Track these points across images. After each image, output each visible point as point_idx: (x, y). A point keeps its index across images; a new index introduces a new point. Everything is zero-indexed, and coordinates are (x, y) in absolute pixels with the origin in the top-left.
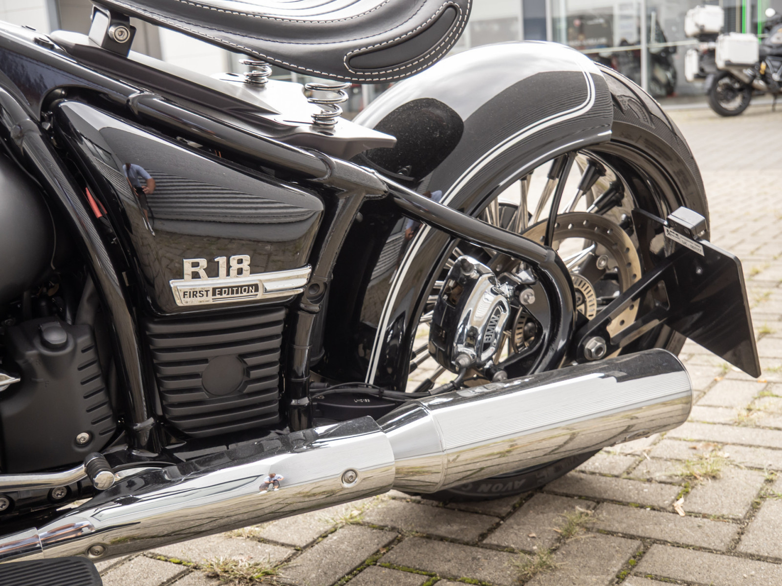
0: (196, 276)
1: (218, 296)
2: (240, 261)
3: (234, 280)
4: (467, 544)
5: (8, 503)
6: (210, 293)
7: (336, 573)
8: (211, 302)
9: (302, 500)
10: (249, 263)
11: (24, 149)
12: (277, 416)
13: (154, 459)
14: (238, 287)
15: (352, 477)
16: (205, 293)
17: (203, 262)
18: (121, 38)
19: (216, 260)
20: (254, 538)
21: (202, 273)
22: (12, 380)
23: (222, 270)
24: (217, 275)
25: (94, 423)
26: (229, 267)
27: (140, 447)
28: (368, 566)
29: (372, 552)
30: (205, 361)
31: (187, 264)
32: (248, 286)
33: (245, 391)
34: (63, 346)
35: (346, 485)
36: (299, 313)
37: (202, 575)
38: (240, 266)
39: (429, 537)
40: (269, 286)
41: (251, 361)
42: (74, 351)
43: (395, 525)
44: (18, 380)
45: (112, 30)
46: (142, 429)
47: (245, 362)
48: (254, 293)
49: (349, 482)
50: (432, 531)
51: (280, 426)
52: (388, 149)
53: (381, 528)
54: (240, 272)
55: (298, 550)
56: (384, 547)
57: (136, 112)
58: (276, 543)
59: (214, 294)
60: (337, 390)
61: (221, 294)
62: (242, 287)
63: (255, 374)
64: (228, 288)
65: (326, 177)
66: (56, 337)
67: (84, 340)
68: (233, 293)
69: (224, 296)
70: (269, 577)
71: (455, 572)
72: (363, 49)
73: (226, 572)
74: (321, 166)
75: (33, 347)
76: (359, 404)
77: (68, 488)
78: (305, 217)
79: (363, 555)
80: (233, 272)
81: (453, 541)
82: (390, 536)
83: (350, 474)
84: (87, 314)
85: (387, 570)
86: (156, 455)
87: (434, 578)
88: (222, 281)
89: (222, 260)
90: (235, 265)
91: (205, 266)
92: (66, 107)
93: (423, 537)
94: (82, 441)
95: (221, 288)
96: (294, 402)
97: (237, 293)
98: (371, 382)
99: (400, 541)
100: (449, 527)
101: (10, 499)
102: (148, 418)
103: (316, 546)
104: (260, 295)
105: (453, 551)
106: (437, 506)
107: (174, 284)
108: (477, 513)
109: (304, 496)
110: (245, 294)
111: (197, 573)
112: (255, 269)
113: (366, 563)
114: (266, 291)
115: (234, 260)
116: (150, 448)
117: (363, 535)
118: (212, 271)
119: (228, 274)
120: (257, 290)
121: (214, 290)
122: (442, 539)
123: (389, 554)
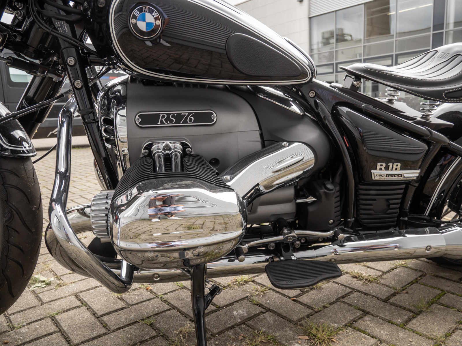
0: (381, 169)
1: (388, 177)
2: (397, 166)
3: (394, 172)
4: (454, 281)
5: (305, 240)
6: (385, 176)
7: (402, 284)
8: (385, 179)
9: (405, 255)
10: (400, 166)
11: (326, 123)
12: (395, 223)
13: (352, 232)
14: (395, 175)
15: (429, 249)
16: (383, 176)
17: (384, 165)
18: (358, 85)
19: (389, 164)
20: (365, 266)
21: (383, 169)
22: (314, 199)
23: (390, 168)
24: (388, 170)
25: (336, 217)
26: (393, 167)
27: (348, 227)
28: (414, 283)
29: (415, 278)
30: (375, 200)
31: (379, 164)
32: (399, 175)
33: (387, 212)
34: (332, 190)
35: (427, 252)
36: (409, 186)
37: (350, 276)
38: (397, 167)
39: (437, 276)
40: (406, 175)
41: (391, 202)
42: (334, 192)
43: (421, 270)
44: (316, 199)
45: (355, 83)
46: (350, 222)
47: (389, 202)
48: (400, 177)
49: (428, 250)
50: (437, 274)
51: (395, 226)
52: (450, 128)
53: (416, 270)
54: (396, 169)
55: (384, 273)
56: (419, 277)
57: (364, 111)
58: (374, 269)
59: (386, 176)
60: (414, 216)
61: (389, 176)
62: (396, 175)
63: (392, 206)
64: (392, 175)
65: (429, 137)
66: (329, 186)
67: (338, 188)
68: (393, 177)
69: (390, 177)
70: (376, 281)
71: (453, 291)
72: (451, 90)
73: (359, 276)
74: (428, 133)
75: (322, 189)
76: (422, 222)
77: (324, 238)
78: (421, 152)
79: (411, 279)
80: (394, 168)
81: (448, 279)
82: (420, 274)
83: (429, 247)
84: (338, 180)
85: (423, 286)
86: (353, 231)
87: (444, 292)
88: (389, 172)
89: (391, 165)
90: (395, 167)
91: (385, 166)
92: (340, 109)
93: (434, 276)
94: (331, 223)
95: (389, 175)
96: (401, 218)
97: (394, 177)
98: (427, 215)
99: (424, 276)
100: (444, 274)
101: (306, 239)
102: (353, 218)
103: (391, 273)
104: (402, 178)
105: (449, 283)
106: (437, 265)
107: (373, 171)
108: (455, 270)
109: (407, 254)
110: (397, 177)
111: (347, 275)
112: (401, 169)
113: (413, 282)
114: (404, 177)
115: (395, 164)
116: (351, 228)
117: (409, 271)
118: (387, 168)
119: (392, 170)
120: (401, 176)
121: (387, 175)
122: (443, 278)
123: (422, 280)
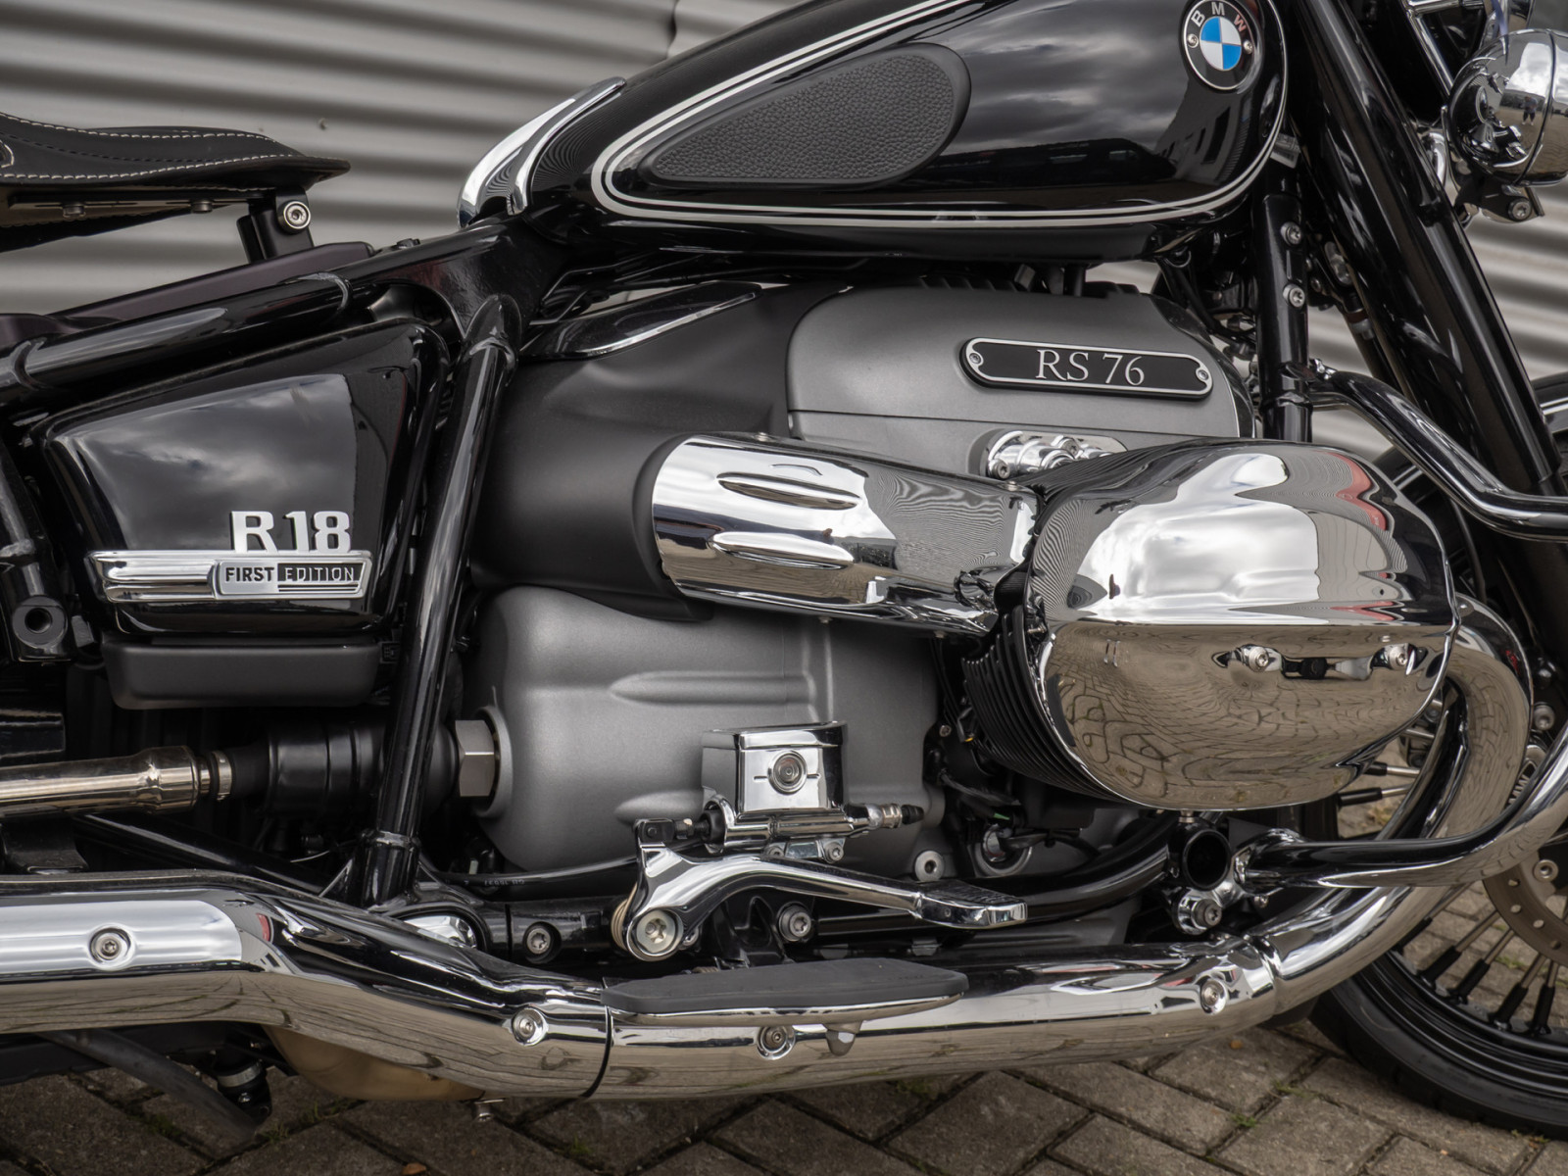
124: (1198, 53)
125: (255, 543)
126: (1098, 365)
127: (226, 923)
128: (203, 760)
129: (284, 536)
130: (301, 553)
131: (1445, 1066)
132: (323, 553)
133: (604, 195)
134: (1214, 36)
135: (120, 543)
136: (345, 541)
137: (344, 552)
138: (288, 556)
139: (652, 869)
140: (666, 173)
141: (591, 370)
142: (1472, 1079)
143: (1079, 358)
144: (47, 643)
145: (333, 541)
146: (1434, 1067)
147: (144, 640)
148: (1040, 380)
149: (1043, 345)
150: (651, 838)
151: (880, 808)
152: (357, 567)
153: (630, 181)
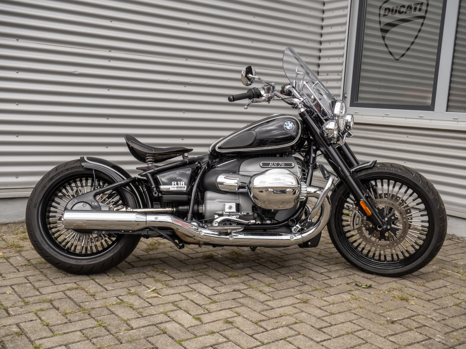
124: (286, 128)
125: (174, 185)
126: (278, 164)
127: (170, 219)
128: (172, 208)
129: (177, 184)
130: (179, 186)
131: (362, 264)
132: (181, 186)
133: (217, 150)
134: (288, 125)
135: (161, 185)
136: (184, 184)
137: (184, 186)
138: (178, 186)
139: (215, 217)
140: (222, 147)
141: (216, 168)
142: (366, 266)
143: (276, 164)
144: (156, 195)
145: (182, 185)
146: (361, 264)
147: (165, 194)
148: (270, 166)
149: (271, 163)
150: (216, 215)
151: (244, 213)
152: (185, 187)
153: (219, 148)
